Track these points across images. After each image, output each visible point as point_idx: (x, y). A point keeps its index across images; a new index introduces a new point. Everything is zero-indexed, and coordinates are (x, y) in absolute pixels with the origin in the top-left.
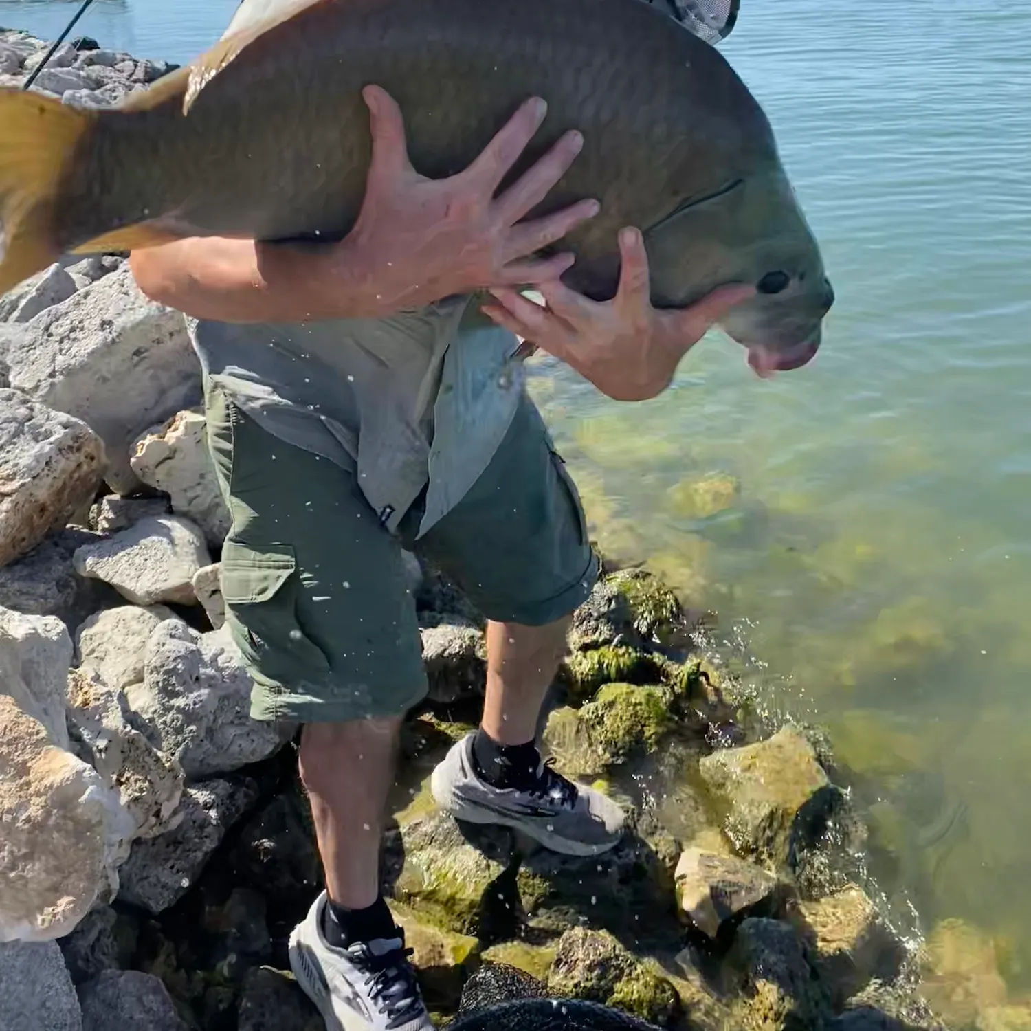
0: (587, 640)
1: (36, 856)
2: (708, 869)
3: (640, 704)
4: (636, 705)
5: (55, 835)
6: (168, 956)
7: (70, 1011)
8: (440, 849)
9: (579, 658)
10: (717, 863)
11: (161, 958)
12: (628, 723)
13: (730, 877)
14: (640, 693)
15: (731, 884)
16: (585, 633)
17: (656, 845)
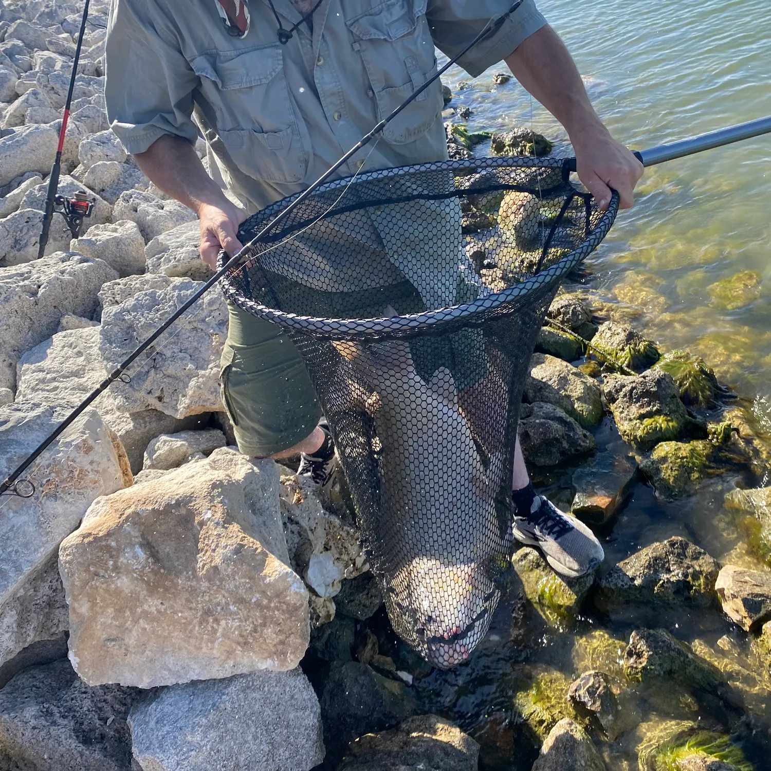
0: (643, 411)
1: (268, 624)
2: (740, 584)
3: (686, 457)
4: (682, 458)
5: (276, 612)
6: (374, 645)
7: (310, 699)
8: (543, 571)
9: (638, 425)
10: (747, 578)
11: (369, 647)
12: (676, 472)
13: (757, 590)
14: (685, 448)
15: (757, 595)
16: (642, 406)
17: (700, 566)
